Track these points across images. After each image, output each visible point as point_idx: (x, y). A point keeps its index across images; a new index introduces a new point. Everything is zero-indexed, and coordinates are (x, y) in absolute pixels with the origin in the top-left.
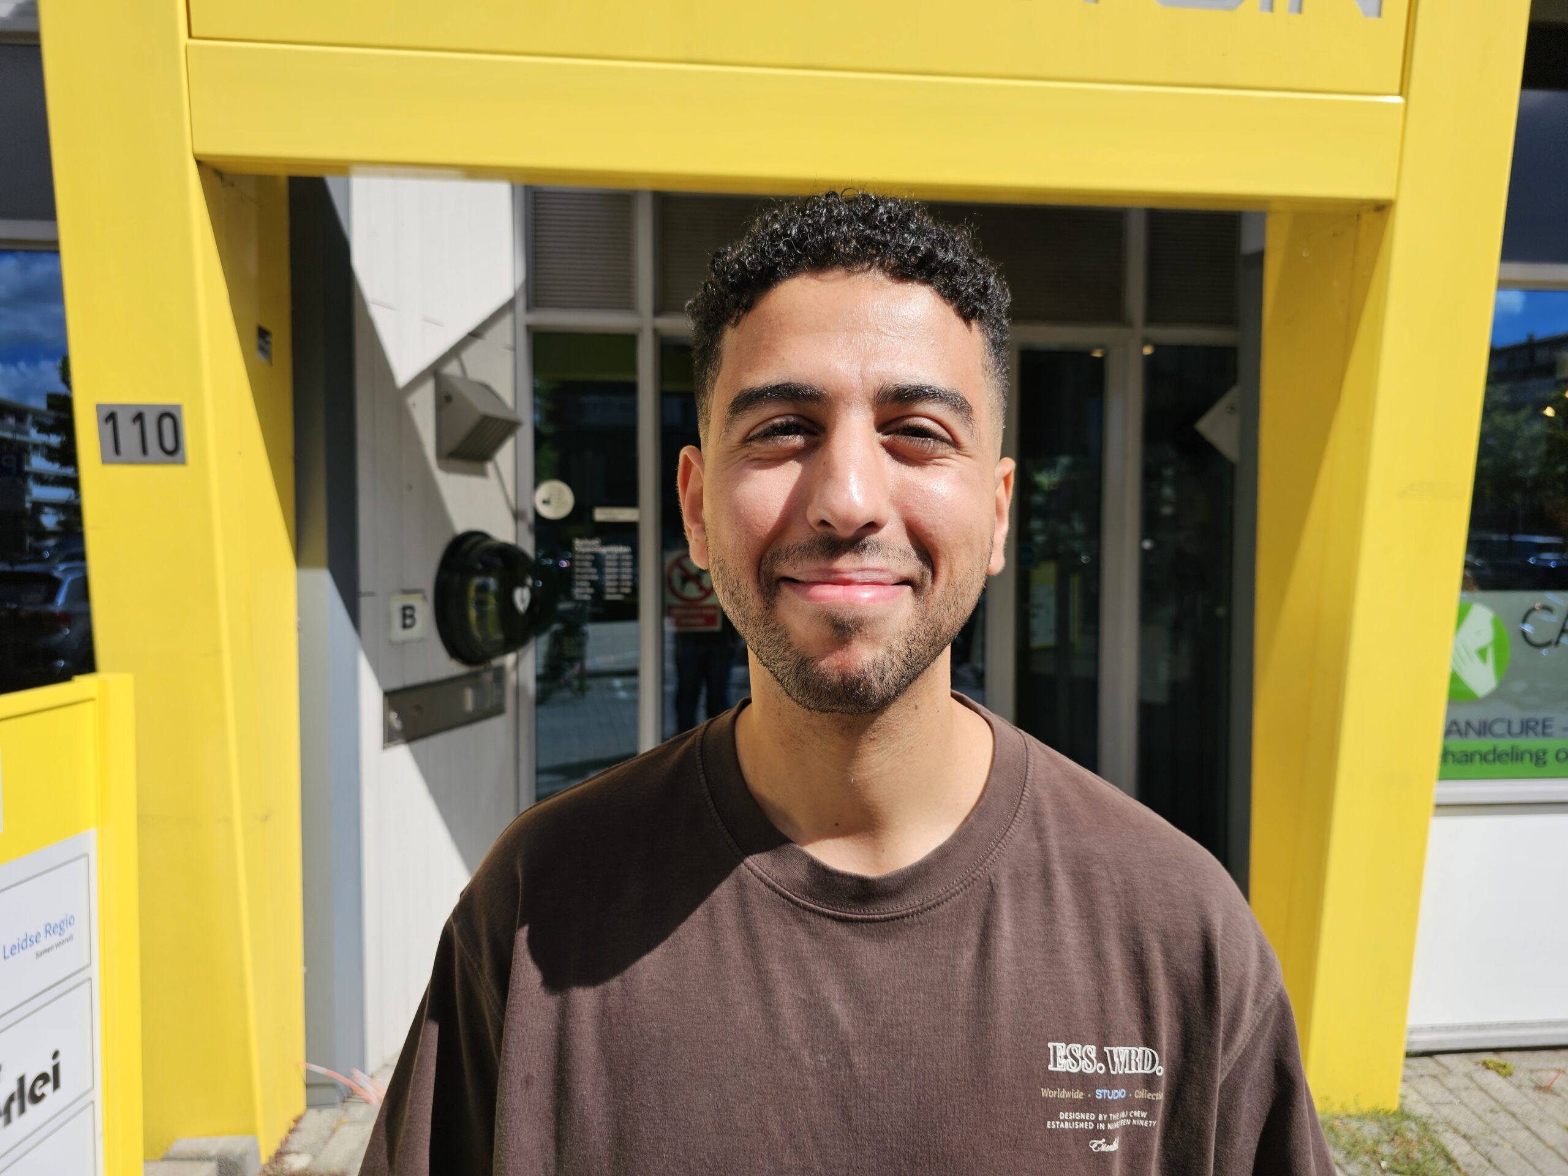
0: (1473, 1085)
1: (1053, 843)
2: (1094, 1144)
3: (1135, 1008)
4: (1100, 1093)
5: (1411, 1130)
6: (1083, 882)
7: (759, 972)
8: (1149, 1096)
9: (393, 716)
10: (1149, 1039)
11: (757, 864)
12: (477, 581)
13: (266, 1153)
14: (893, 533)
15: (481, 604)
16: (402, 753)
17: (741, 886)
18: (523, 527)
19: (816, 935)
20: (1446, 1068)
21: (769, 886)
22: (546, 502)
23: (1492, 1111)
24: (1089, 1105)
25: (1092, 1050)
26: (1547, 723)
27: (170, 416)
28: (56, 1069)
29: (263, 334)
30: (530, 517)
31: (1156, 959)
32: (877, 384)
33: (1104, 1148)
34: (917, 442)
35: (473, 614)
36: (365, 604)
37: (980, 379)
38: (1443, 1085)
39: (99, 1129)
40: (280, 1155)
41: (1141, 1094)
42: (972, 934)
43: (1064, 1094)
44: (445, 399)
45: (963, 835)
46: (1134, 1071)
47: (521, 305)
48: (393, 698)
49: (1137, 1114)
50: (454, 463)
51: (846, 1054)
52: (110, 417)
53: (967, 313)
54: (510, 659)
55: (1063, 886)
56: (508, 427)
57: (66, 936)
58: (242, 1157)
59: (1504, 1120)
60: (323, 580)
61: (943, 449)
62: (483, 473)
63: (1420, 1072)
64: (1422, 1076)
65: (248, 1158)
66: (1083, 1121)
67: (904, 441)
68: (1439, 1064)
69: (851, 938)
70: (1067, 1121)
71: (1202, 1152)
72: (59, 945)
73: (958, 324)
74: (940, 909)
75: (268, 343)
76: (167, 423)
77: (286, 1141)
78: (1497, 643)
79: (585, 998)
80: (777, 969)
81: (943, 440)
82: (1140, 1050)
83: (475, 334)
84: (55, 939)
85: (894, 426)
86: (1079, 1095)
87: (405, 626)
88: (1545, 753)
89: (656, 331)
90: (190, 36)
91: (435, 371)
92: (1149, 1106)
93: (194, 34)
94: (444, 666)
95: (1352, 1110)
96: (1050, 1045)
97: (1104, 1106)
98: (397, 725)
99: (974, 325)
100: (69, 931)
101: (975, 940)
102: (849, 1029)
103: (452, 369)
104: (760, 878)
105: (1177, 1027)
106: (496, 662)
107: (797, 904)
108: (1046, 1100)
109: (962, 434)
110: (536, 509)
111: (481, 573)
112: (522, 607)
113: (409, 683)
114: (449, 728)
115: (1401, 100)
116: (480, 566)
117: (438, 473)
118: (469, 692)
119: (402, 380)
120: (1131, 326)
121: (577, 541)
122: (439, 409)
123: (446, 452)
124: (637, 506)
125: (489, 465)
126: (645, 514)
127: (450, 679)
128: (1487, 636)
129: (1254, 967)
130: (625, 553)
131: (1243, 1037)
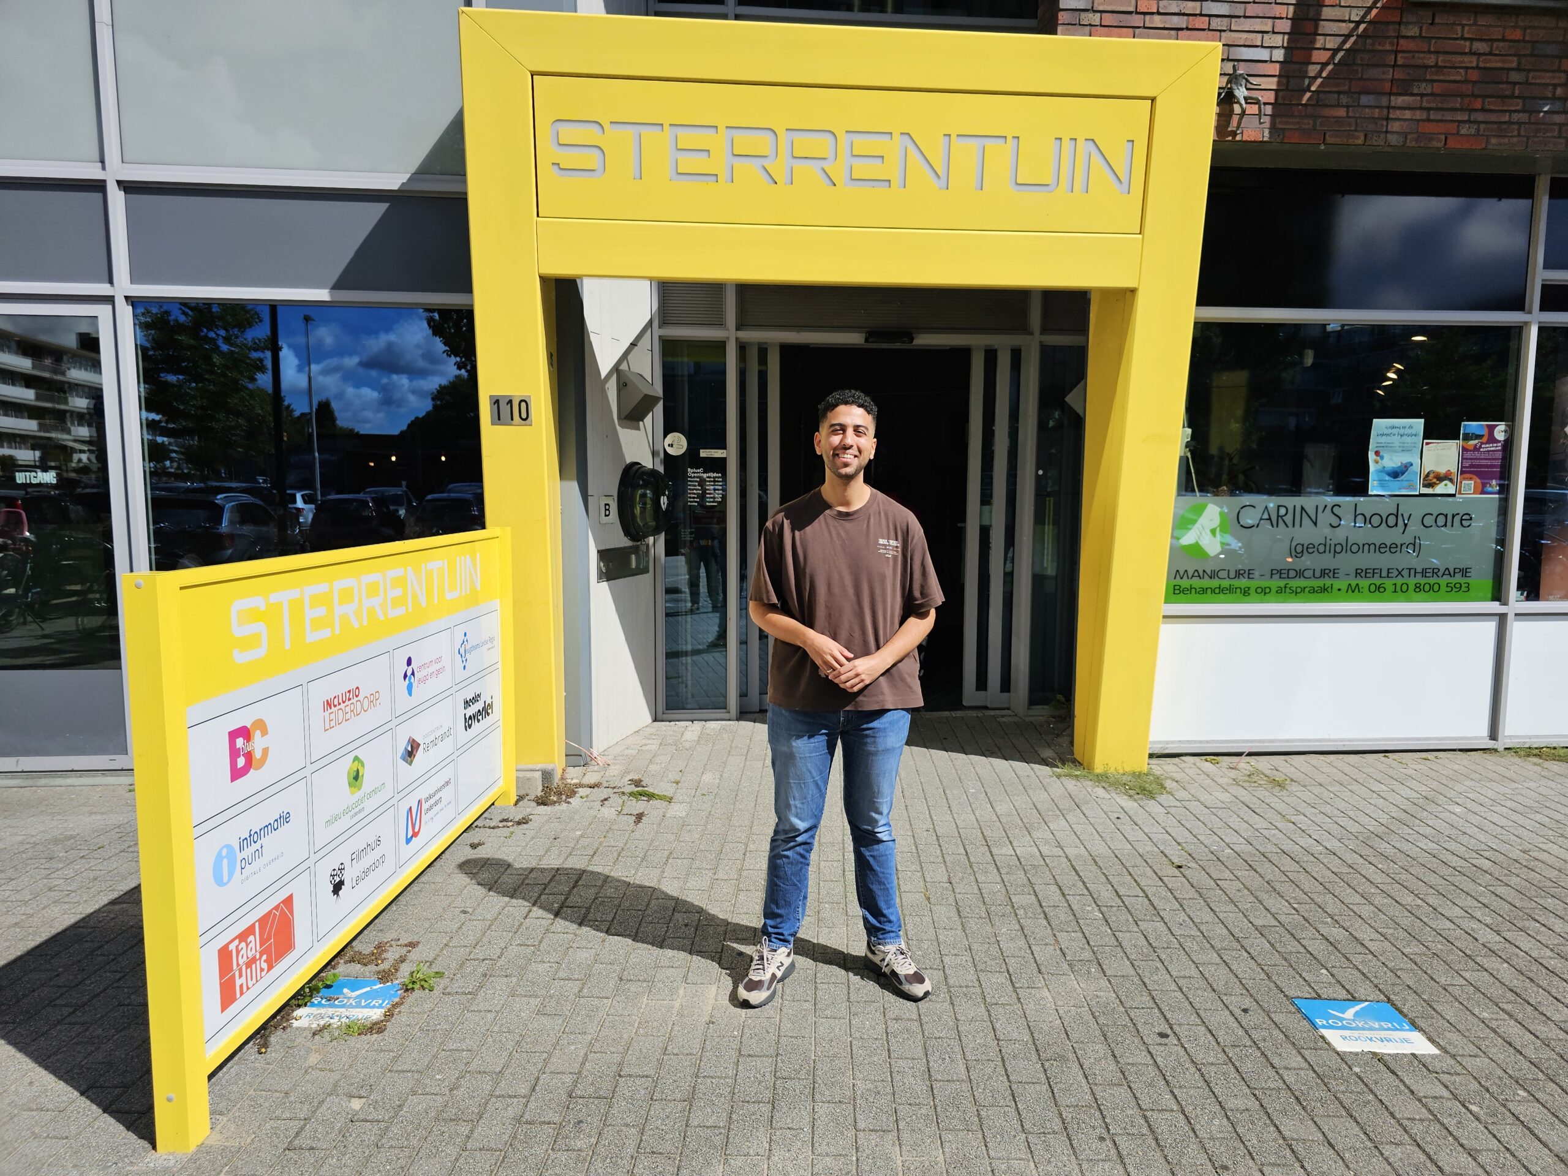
0: (1194, 766)
1: (881, 509)
2: (887, 555)
3: (895, 534)
4: (888, 547)
5: (1148, 778)
7: (829, 528)
8: (897, 549)
9: (602, 564)
10: (897, 540)
11: (827, 512)
12: (640, 491)
13: (559, 775)
15: (643, 504)
16: (605, 585)
17: (824, 515)
18: (658, 461)
19: (838, 523)
20: (1183, 761)
21: (829, 515)
22: (671, 445)
23: (1197, 773)
25: (886, 540)
26: (1251, 572)
27: (524, 402)
28: (492, 703)
29: (551, 355)
30: (662, 455)
31: (899, 529)
32: (854, 424)
33: (889, 556)
34: (859, 434)
35: (638, 510)
36: (590, 499)
38: (1178, 767)
39: (503, 740)
40: (563, 777)
41: (895, 549)
42: (866, 522)
43: (882, 547)
44: (623, 385)
45: (864, 506)
46: (894, 545)
47: (656, 324)
48: (603, 554)
49: (895, 552)
50: (629, 423)
51: (844, 542)
52: (496, 402)
53: (869, 413)
54: (651, 539)
56: (653, 400)
58: (550, 771)
59: (1202, 776)
60: (574, 486)
61: (863, 435)
62: (638, 429)
63: (1164, 762)
64: (1168, 764)
65: (553, 773)
67: (857, 433)
68: (1180, 759)
69: (845, 523)
72: (492, 648)
73: (867, 415)
74: (861, 517)
75: (553, 360)
76: (523, 405)
77: (564, 773)
78: (1222, 526)
79: (797, 533)
80: (832, 529)
81: (863, 433)
82: (895, 542)
83: (633, 345)
85: (856, 431)
86: (884, 547)
87: (606, 516)
88: (1249, 589)
89: (737, 340)
90: (538, 216)
91: (616, 369)
93: (540, 215)
94: (624, 542)
95: (1121, 771)
96: (879, 539)
97: (889, 549)
98: (604, 570)
99: (870, 415)
100: (493, 643)
102: (845, 537)
103: (624, 367)
105: (902, 539)
106: (646, 541)
107: (835, 517)
108: (878, 547)
109: (867, 433)
110: (665, 450)
111: (642, 487)
112: (664, 507)
113: (607, 548)
114: (625, 577)
115: (1140, 236)
116: (641, 482)
117: (618, 428)
118: (633, 557)
119: (603, 374)
120: (1032, 334)
121: (689, 470)
122: (619, 390)
123: (623, 416)
124: (725, 448)
125: (641, 423)
126: (730, 453)
127: (625, 548)
128: (1216, 522)
129: (917, 529)
130: (719, 477)
131: (915, 541)
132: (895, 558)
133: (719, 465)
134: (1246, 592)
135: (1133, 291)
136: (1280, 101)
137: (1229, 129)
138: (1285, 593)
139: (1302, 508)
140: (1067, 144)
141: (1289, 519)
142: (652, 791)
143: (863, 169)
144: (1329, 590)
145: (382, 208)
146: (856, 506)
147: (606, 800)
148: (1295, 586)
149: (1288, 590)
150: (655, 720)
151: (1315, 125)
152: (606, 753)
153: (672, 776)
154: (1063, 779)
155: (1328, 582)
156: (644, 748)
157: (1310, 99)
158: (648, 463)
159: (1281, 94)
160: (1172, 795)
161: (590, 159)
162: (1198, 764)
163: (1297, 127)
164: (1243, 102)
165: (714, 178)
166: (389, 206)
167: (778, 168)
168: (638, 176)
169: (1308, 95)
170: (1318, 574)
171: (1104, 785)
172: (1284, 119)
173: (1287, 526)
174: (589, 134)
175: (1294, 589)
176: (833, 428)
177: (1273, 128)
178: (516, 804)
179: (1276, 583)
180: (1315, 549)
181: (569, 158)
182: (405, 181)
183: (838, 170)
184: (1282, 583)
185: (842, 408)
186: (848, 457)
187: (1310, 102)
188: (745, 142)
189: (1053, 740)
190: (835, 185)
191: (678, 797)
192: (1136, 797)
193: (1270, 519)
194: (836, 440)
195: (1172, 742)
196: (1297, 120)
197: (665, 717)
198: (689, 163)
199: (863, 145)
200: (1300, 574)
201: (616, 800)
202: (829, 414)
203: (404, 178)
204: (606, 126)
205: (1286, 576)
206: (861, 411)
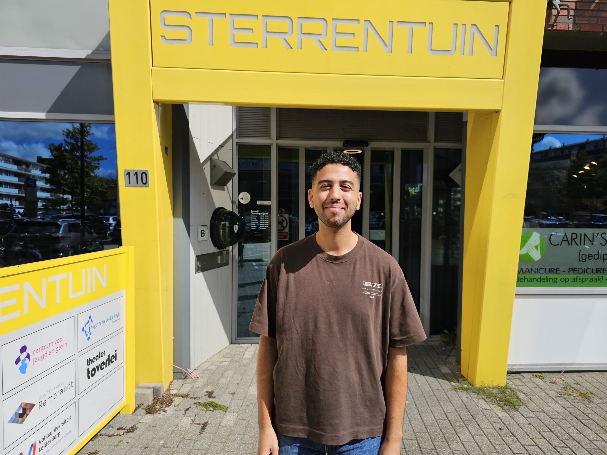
0: (531, 381)
1: (367, 254)
2: (370, 297)
3: (378, 278)
4: (371, 289)
5: (508, 392)
6: (371, 259)
7: (319, 270)
8: (380, 291)
9: (199, 263)
10: (380, 283)
11: (319, 255)
12: (223, 223)
13: (165, 388)
14: (342, 201)
15: (224, 229)
16: (200, 274)
17: (317, 258)
18: (235, 206)
19: (328, 265)
20: (523, 376)
21: (321, 258)
22: (242, 199)
23: (535, 388)
24: (369, 291)
25: (370, 283)
26: (558, 270)
27: (145, 173)
28: (116, 354)
29: (166, 148)
30: (237, 203)
31: (382, 271)
32: (340, 180)
33: (371, 297)
34: (345, 189)
35: (221, 233)
36: (191, 228)
37: (355, 179)
38: (521, 381)
39: (124, 375)
40: (168, 390)
41: (378, 291)
42: (353, 266)
43: (365, 289)
44: (213, 167)
45: (352, 252)
46: (377, 287)
47: (235, 136)
48: (199, 258)
49: (377, 294)
50: (216, 186)
51: (332, 282)
52: (128, 173)
53: (353, 170)
54: (231, 248)
55: (368, 259)
56: (233, 175)
57: (118, 318)
58: (160, 388)
59: (538, 389)
60: (181, 221)
61: (349, 189)
62: (224, 190)
63: (515, 377)
64: (515, 379)
65: (161, 388)
66: (368, 293)
67: (343, 188)
68: (521, 375)
69: (334, 266)
70: (365, 293)
71: (388, 302)
72: (117, 320)
73: (352, 171)
74: (348, 262)
75: (167, 151)
76: (144, 175)
77: (169, 387)
78: (541, 244)
79: (291, 275)
80: (322, 270)
81: (349, 188)
82: (378, 284)
83: (221, 146)
84: (116, 319)
85: (342, 186)
86: (368, 289)
87: (202, 236)
88: (557, 279)
89: (277, 144)
90: (153, 66)
91: (210, 158)
92: (380, 293)
93: (154, 66)
94: (213, 249)
95: (491, 386)
96: (364, 282)
97: (372, 291)
98: (200, 266)
99: (355, 172)
100: (119, 317)
101: (353, 267)
102: (333, 279)
103: (215, 157)
104: (319, 257)
105: (385, 282)
106: (227, 248)
107: (325, 260)
108: (362, 289)
109: (352, 188)
110: (239, 201)
111: (223, 220)
112: (236, 231)
113: (203, 253)
114: (213, 268)
115: (503, 80)
116: (223, 218)
117: (211, 190)
118: (219, 257)
119: (202, 161)
120: (430, 142)
121: (251, 211)
122: (211, 169)
123: (213, 183)
124: (270, 200)
125: (225, 187)
126: (273, 202)
127: (214, 253)
128: (538, 242)
129: (398, 274)
130: (267, 215)
131: (396, 284)
132: (377, 298)
133: (268, 208)
134: (555, 281)
135: (498, 112)
136: (578, 8)
137: (550, 23)
138: (575, 282)
139: (585, 235)
140: (460, 27)
141: (578, 240)
142: (216, 402)
143: (342, 41)
144: (601, 280)
145: (76, 69)
146: (344, 251)
147: (188, 409)
148: (582, 277)
149: (578, 280)
150: (232, 343)
151: (598, 22)
152: (199, 368)
153: (232, 389)
154: (459, 391)
155: (600, 275)
156: (222, 364)
157: (595, 7)
158: (229, 207)
159: (578, 4)
160: (526, 406)
161: (183, 33)
162: (532, 379)
163: (587, 22)
164: (558, 7)
165: (256, 45)
166: (80, 68)
167: (293, 39)
168: (211, 43)
169: (594, 5)
170: (594, 271)
171: (484, 397)
172: (580, 18)
173: (577, 245)
174: (182, 19)
175: (582, 279)
176: (321, 185)
177: (574, 23)
178: (133, 413)
179: (572, 276)
180: (593, 257)
181: (170, 33)
182: (89, 54)
183: (328, 41)
184: (575, 276)
185: (329, 167)
186: (338, 209)
187: (595, 9)
188: (273, 24)
189: (446, 359)
190: (326, 50)
191: (232, 407)
192: (505, 407)
193: (567, 240)
194: (324, 195)
195: (516, 365)
196: (587, 19)
197: (237, 341)
198: (240, 36)
199: (342, 27)
200: (585, 271)
201: (195, 409)
202: (318, 173)
203: (89, 52)
204: (193, 14)
205: (577, 272)
206: (346, 169)
